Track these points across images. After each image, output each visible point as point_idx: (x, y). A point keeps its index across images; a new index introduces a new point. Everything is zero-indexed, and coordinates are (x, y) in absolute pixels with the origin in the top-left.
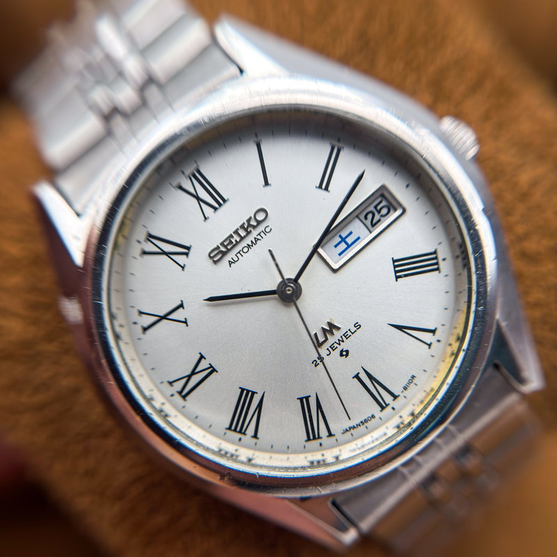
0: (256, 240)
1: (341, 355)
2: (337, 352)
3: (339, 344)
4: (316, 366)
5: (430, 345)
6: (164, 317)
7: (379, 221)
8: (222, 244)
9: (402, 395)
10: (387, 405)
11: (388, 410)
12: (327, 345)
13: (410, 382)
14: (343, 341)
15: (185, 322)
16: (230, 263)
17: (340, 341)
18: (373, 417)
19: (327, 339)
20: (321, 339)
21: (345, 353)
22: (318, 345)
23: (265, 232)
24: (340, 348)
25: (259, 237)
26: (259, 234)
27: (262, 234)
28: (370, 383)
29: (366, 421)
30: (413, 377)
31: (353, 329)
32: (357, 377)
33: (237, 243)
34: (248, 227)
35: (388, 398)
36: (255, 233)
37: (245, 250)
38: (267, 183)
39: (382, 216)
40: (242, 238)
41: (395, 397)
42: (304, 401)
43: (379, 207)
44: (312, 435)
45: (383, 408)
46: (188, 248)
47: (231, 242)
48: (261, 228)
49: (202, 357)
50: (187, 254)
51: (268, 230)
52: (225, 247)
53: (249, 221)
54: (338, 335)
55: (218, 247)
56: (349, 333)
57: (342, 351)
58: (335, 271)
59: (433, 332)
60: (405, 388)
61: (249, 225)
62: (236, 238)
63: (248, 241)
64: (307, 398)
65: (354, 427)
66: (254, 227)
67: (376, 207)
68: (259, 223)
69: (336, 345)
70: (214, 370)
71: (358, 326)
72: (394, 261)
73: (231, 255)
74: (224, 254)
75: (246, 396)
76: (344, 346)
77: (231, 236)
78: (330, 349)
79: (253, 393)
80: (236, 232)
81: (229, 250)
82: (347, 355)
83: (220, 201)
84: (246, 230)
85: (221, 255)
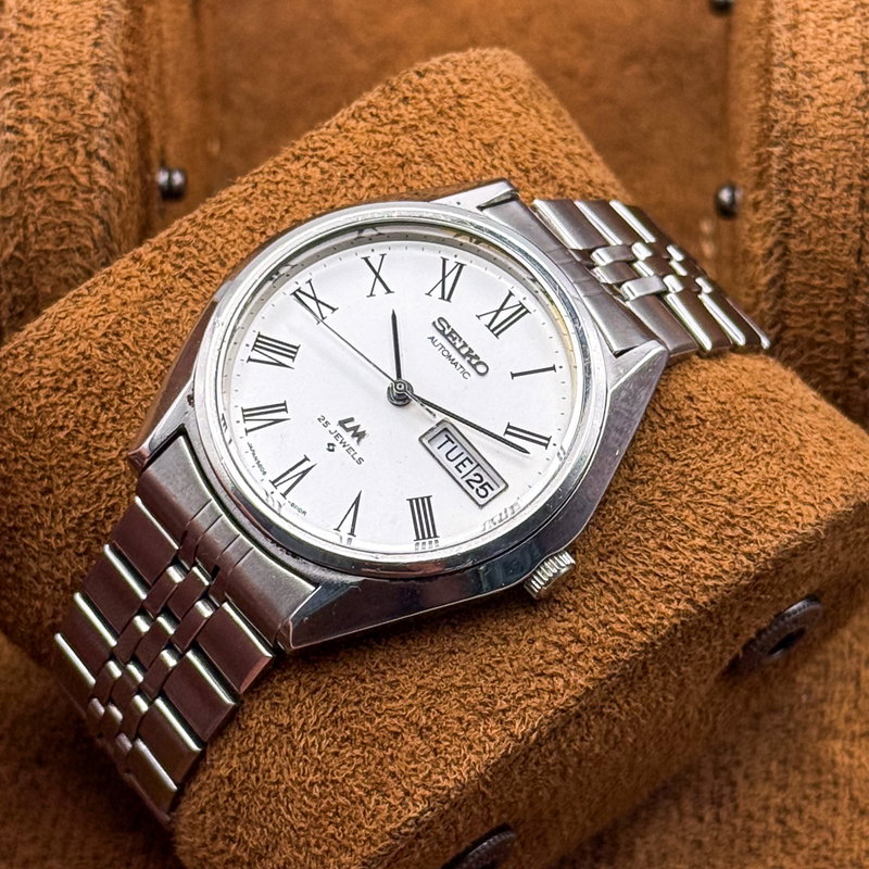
0: (456, 364)
1: (329, 445)
2: (333, 441)
3: (341, 443)
4: (319, 419)
5: (338, 529)
6: (378, 276)
7: (473, 487)
8: (453, 331)
9: (286, 501)
10: (276, 487)
11: (271, 488)
12: (341, 430)
13: (300, 510)
14: (344, 446)
15: (372, 294)
16: (432, 338)
17: (344, 444)
18: (265, 473)
19: (348, 430)
20: (348, 425)
21: (331, 448)
22: (342, 423)
23: (464, 372)
24: (337, 443)
25: (458, 367)
26: (461, 367)
27: (462, 370)
28: (300, 471)
29: (260, 466)
30: (304, 513)
31: (357, 457)
32: (306, 459)
33: (454, 345)
34: (470, 355)
35: (283, 488)
36: (463, 362)
37: (446, 353)
38: (514, 375)
40: (458, 350)
41: (284, 495)
42: (283, 407)
44: (248, 414)
45: (273, 483)
46: (449, 300)
47: (454, 339)
48: (468, 369)
49: (333, 309)
50: (442, 298)
51: (466, 375)
52: (450, 334)
53: (476, 357)
54: (352, 442)
55: (449, 327)
56: (352, 453)
57: (333, 445)
58: (420, 439)
59: (352, 534)
60: (293, 505)
61: (472, 357)
62: (458, 345)
63: (455, 355)
64: (285, 410)
65: (254, 454)
66: (469, 362)
68: (474, 366)
69: (340, 439)
70: (319, 321)
71: (360, 461)
72: (429, 498)
73: (440, 339)
74: (442, 332)
75: (291, 351)
76: (339, 447)
77: (461, 339)
78: (336, 433)
79: (293, 358)
80: (465, 345)
81: (446, 336)
82: (330, 450)
83: (497, 331)
84: (467, 354)
85: (441, 329)
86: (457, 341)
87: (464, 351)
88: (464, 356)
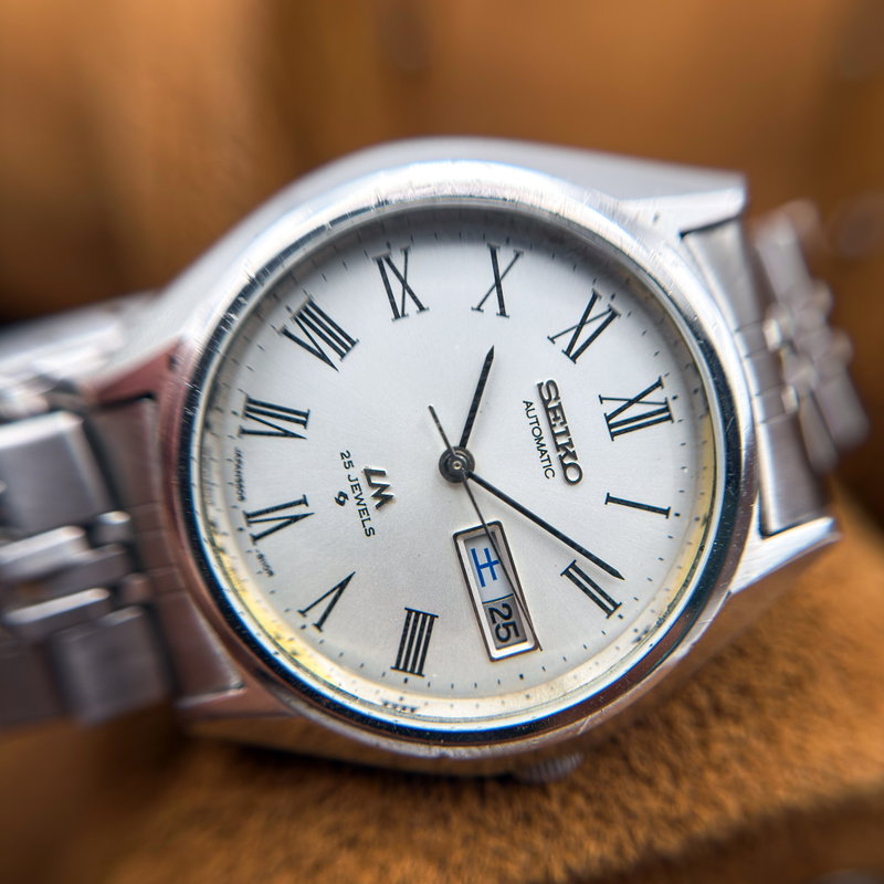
0: (543, 453)
1: (341, 494)
2: (348, 491)
3: (356, 498)
4: (342, 454)
5: (303, 613)
6: (498, 284)
7: (494, 622)
8: (560, 407)
9: (253, 548)
10: (249, 523)
11: (242, 523)
12: (363, 482)
13: (266, 567)
14: (358, 504)
15: (479, 309)
16: (529, 404)
17: (360, 500)
18: (242, 498)
19: (373, 486)
21: (341, 499)
22: (369, 473)
23: (548, 468)
24: (351, 496)
25: (545, 457)
26: (549, 459)
27: (547, 463)
28: (290, 515)
29: (240, 487)
30: (271, 573)
31: (368, 524)
32: (304, 502)
33: (552, 427)
35: (258, 529)
36: (554, 455)
37: (537, 432)
38: (609, 499)
39: (498, 628)
40: (555, 436)
41: (256, 538)
42: (302, 418)
43: (511, 628)
44: (253, 407)
45: (248, 516)
46: (574, 359)
47: (556, 419)
48: (556, 466)
49: (422, 308)
50: (567, 353)
51: (549, 473)
52: (554, 409)
54: (371, 504)
55: (557, 398)
56: (365, 517)
57: (346, 497)
58: (456, 536)
59: (319, 626)
60: (261, 557)
61: (568, 453)
62: (558, 429)
63: (547, 440)
64: (304, 424)
65: (238, 466)
66: (561, 458)
67: (513, 624)
68: (565, 467)
69: (358, 492)
70: (397, 316)
71: (370, 532)
72: (433, 617)
73: (539, 410)
74: (545, 403)
75: (344, 344)
76: (351, 503)
77: (565, 422)
78: (356, 483)
79: (342, 355)
80: (566, 433)
81: (547, 410)
82: (338, 501)
83: (616, 428)
84: (563, 447)
85: (546, 398)
86: (558, 423)
87: (562, 441)
88: (558, 448)
